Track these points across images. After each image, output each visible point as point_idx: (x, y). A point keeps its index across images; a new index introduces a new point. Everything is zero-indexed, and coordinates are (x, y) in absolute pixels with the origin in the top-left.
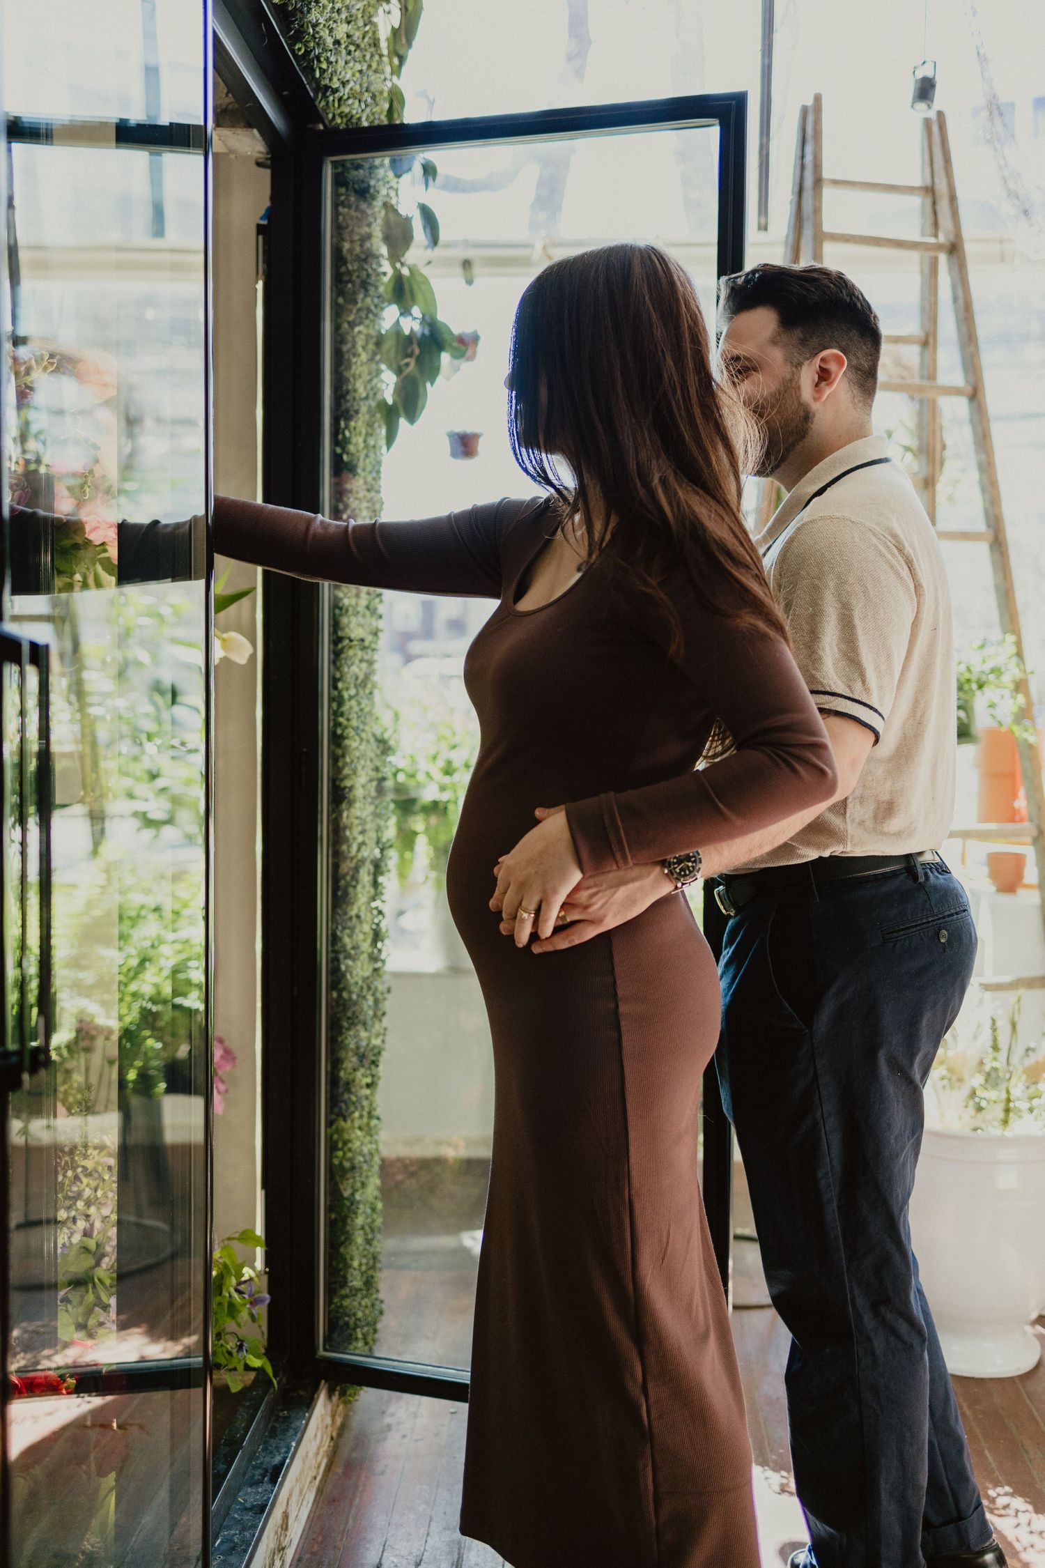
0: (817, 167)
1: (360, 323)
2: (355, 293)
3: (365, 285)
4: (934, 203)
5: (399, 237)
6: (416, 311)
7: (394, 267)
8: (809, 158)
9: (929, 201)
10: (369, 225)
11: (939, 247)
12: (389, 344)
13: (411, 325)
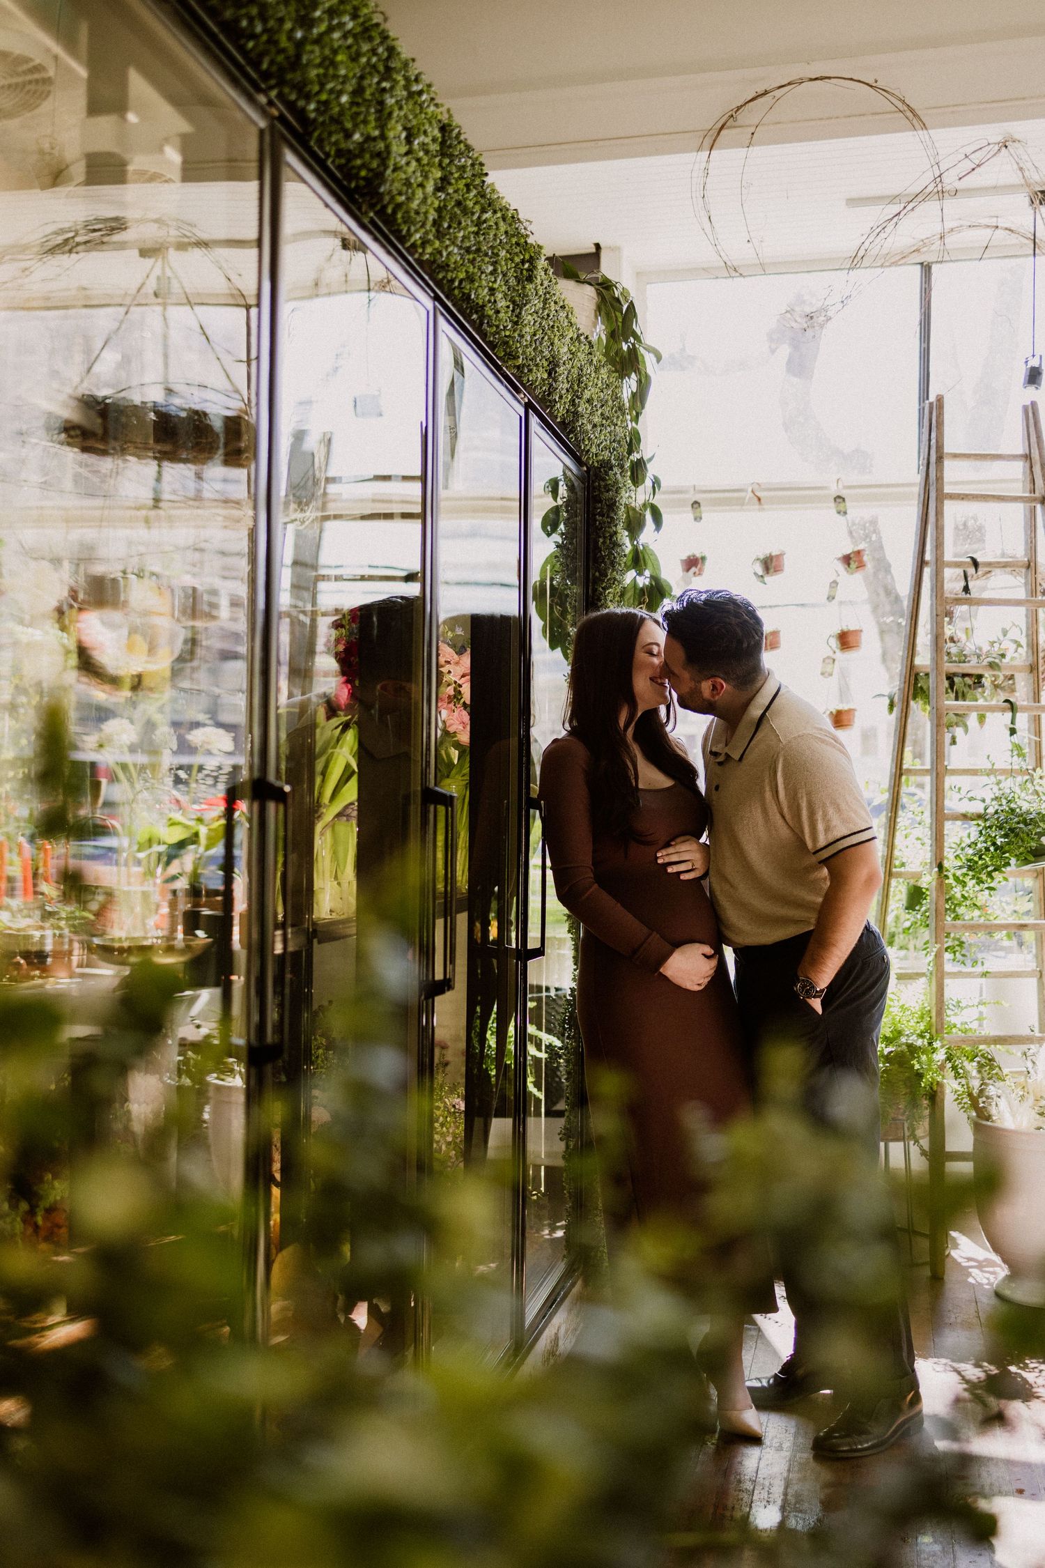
0: (940, 447)
1: (611, 587)
2: (606, 570)
3: (613, 564)
4: (1031, 467)
5: (635, 526)
6: (647, 573)
7: (633, 545)
8: (933, 442)
9: (1028, 465)
10: (616, 526)
11: (1035, 500)
12: (629, 594)
13: (643, 581)
